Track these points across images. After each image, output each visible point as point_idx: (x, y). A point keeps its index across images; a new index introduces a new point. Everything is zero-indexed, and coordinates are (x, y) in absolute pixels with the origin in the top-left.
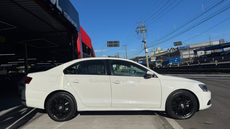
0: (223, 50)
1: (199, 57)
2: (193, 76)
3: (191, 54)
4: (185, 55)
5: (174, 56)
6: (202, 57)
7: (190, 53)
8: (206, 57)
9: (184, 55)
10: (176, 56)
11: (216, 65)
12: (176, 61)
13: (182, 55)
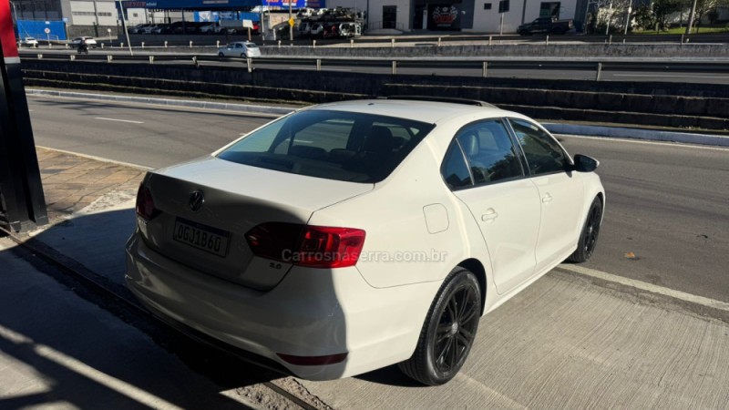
0: (197, 17)
1: (136, 31)
2: (223, 107)
3: (101, 14)
4: (80, 13)
5: (33, 10)
6: (145, 28)
7: (99, 11)
8: (159, 31)
9: (76, 13)
10: (43, 13)
11: (250, 70)
12: (47, 31)
13: (71, 14)
